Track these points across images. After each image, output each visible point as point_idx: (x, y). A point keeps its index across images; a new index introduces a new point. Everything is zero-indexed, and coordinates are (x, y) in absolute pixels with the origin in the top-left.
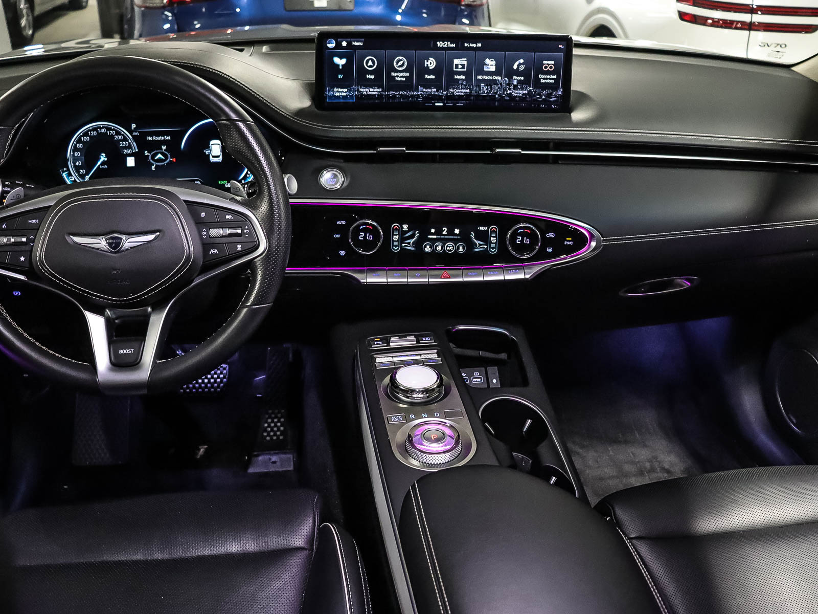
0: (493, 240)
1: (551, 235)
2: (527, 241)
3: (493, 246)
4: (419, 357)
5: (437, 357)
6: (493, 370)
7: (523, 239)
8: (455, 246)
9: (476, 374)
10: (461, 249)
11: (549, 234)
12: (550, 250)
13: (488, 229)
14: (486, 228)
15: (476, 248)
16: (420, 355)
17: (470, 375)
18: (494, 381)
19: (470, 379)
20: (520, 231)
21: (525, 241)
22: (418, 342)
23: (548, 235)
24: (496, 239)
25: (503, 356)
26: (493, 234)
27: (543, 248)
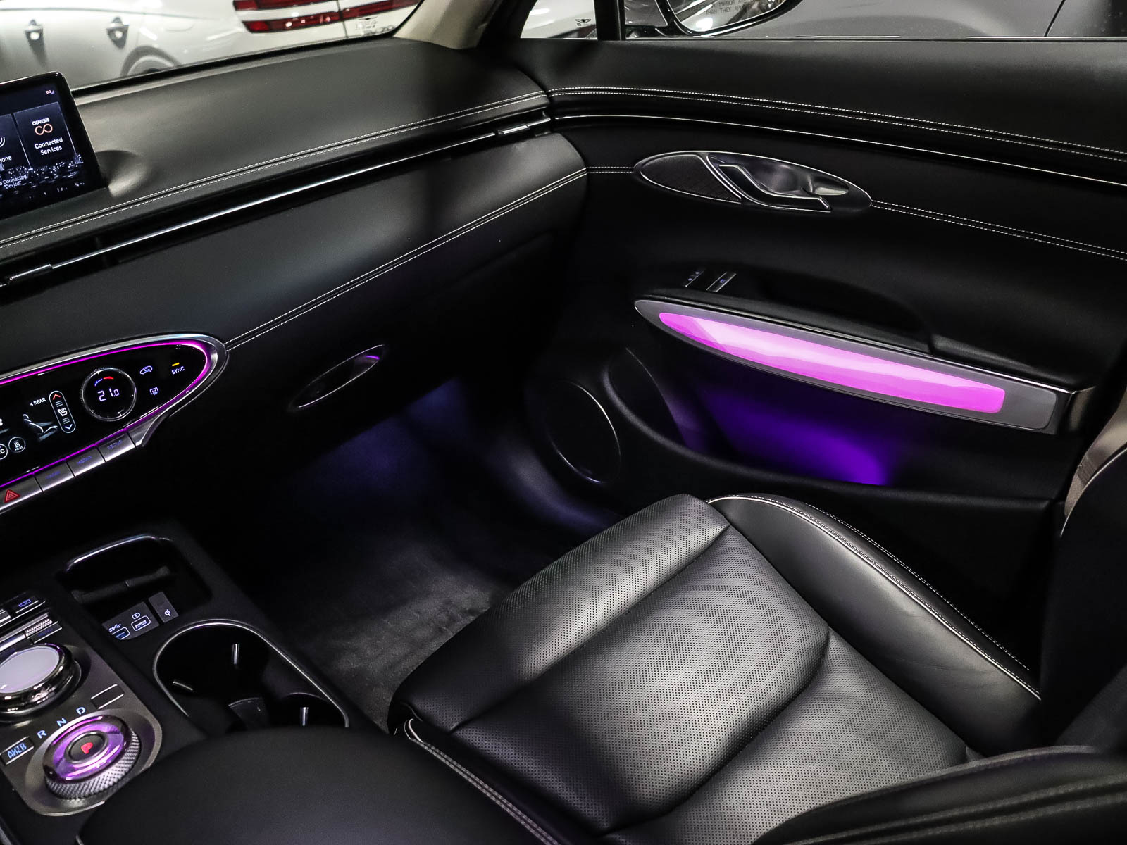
0: (63, 412)
1: (147, 370)
2: (115, 393)
3: (66, 421)
4: (22, 637)
5: (51, 622)
6: (159, 599)
7: (107, 394)
8: (7, 445)
9: (136, 616)
10: (18, 446)
11: (144, 369)
12: (154, 391)
13: (47, 399)
14: (44, 399)
15: (42, 436)
16: (24, 632)
17: (127, 622)
18: (168, 613)
19: (131, 629)
20: (97, 382)
21: (112, 394)
22: (13, 615)
23: (143, 372)
24: (67, 409)
25: (163, 572)
26: (59, 403)
27: (143, 393)
